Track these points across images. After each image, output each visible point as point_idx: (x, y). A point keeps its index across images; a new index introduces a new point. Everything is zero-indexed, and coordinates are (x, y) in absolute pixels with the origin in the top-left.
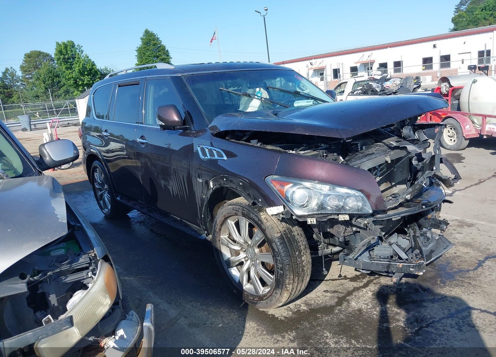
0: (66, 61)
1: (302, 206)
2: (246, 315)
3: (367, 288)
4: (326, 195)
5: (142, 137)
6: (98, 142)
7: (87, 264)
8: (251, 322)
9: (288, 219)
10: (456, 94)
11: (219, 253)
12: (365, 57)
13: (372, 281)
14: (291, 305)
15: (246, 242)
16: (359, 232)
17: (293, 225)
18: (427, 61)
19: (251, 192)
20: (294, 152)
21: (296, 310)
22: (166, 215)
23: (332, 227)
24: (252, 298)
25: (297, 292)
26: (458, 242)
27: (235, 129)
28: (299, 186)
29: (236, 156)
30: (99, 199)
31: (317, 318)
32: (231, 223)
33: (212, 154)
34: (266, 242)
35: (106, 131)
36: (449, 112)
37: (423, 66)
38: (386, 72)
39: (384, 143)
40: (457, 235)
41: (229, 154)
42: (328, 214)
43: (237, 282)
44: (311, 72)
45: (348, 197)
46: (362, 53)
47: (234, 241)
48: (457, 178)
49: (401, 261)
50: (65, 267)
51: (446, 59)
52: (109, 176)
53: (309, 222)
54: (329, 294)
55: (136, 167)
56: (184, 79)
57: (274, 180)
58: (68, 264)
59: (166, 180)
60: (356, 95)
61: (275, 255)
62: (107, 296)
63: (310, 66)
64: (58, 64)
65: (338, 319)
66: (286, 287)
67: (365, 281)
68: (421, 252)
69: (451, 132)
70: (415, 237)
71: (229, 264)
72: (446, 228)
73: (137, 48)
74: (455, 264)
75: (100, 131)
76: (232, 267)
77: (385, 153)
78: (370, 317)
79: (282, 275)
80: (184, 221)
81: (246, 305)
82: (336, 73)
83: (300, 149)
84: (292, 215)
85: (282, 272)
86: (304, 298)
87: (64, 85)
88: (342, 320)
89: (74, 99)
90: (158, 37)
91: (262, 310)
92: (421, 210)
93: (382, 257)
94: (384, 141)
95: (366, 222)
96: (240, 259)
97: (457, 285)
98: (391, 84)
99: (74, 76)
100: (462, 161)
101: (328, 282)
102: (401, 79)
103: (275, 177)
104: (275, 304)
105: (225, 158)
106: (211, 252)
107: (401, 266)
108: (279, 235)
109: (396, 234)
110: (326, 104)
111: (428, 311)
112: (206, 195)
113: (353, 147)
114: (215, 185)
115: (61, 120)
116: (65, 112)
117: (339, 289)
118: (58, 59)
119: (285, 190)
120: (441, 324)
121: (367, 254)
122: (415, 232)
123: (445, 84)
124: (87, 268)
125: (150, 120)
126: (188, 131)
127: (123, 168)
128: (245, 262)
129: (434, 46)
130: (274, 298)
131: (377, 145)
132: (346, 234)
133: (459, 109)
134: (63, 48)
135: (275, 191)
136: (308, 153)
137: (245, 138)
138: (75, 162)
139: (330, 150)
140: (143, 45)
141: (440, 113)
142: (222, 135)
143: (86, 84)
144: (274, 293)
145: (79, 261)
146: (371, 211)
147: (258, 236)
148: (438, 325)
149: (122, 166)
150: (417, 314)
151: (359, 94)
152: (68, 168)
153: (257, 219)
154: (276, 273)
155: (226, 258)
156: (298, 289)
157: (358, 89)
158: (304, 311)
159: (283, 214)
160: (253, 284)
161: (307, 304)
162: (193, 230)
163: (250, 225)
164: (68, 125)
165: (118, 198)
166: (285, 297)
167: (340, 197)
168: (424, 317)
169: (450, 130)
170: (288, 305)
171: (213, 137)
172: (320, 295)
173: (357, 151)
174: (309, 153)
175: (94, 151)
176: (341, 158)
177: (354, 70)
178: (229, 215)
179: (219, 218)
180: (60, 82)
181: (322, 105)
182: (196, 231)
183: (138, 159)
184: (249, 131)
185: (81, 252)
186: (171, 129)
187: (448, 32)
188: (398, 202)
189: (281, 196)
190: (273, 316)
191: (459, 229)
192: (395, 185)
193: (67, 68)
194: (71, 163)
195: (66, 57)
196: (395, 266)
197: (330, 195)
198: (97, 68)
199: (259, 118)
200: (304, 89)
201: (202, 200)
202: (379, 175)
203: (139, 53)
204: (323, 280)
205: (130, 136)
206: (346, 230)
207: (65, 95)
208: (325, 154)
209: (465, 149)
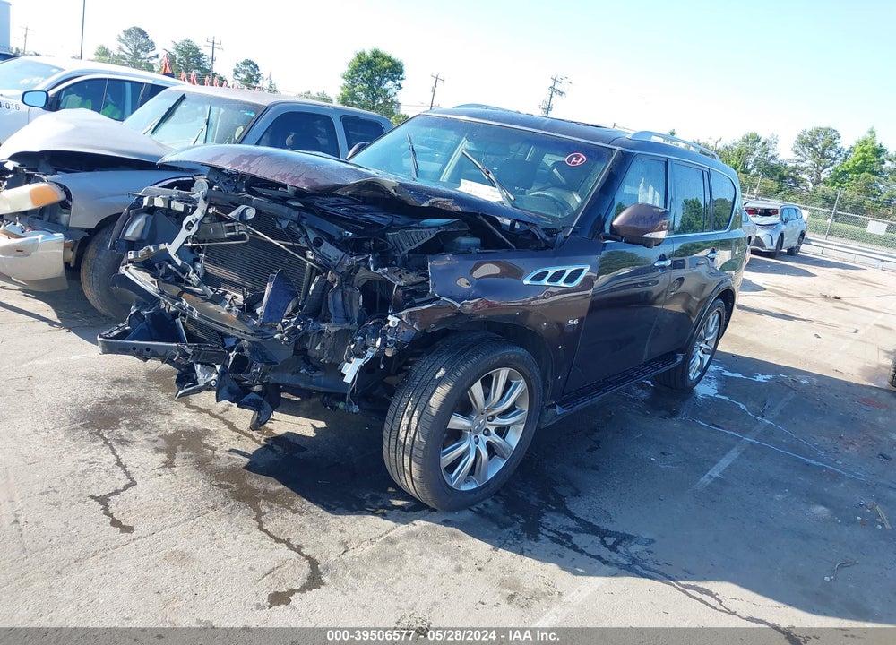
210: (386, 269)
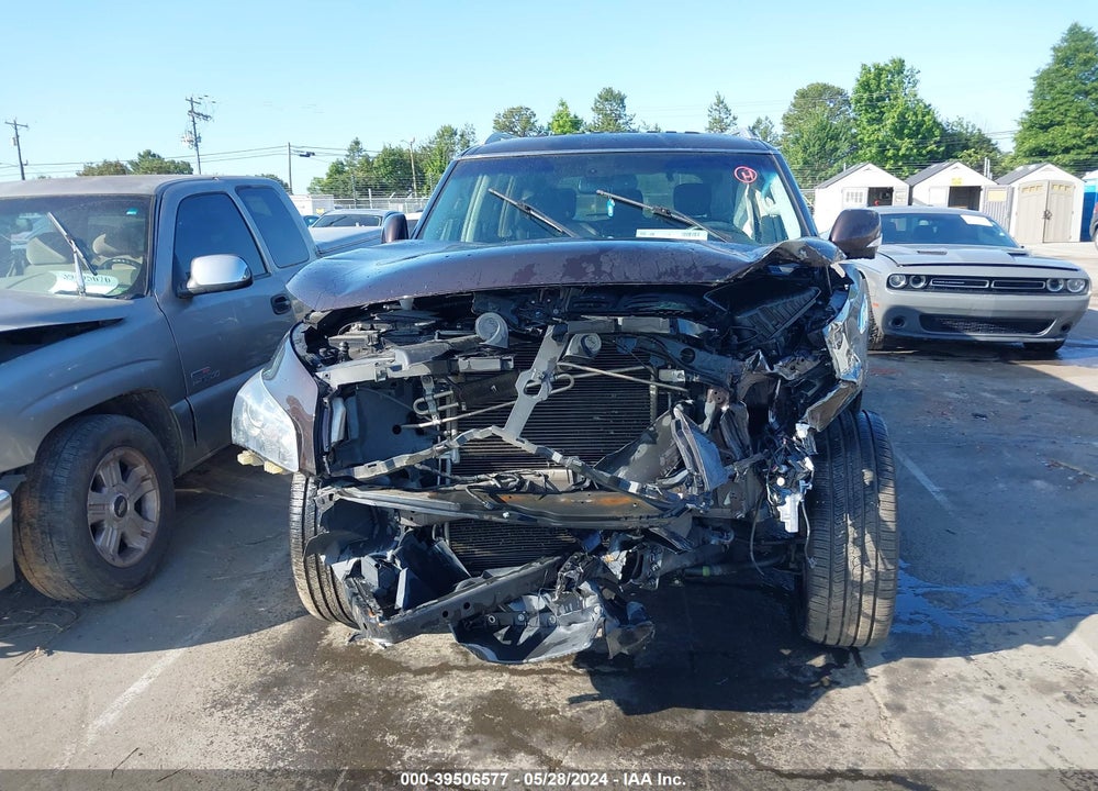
0: (872, 104)
64: (855, 111)
99: (880, 138)
193: (871, 122)
195: (875, 95)
198: (938, 120)
203: (1040, 85)
210: (781, 363)
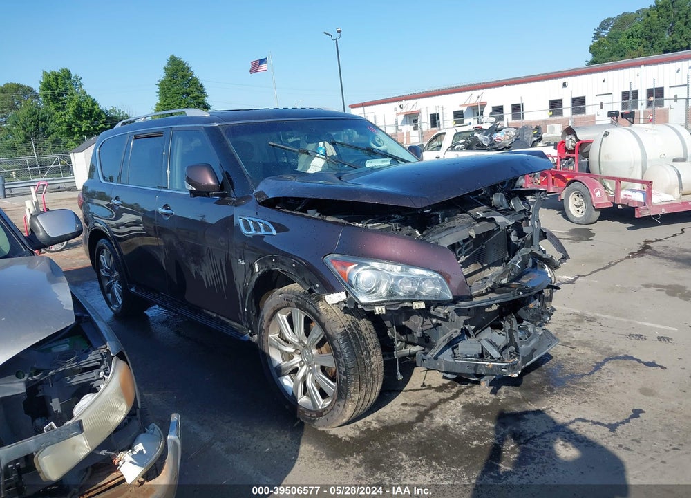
0: (56, 98)
1: (370, 292)
2: (302, 436)
3: (457, 400)
4: (397, 278)
5: (166, 207)
6: (107, 213)
7: (97, 361)
8: (307, 445)
9: (352, 308)
10: (585, 150)
11: (267, 357)
12: (473, 97)
13: (463, 390)
14: (359, 423)
15: (301, 342)
16: (440, 325)
17: (360, 318)
18: (556, 105)
19: (307, 275)
20: (361, 225)
21: (365, 428)
22: (197, 310)
23: (407, 319)
24: (309, 415)
25: (365, 404)
26: (574, 341)
27: (286, 195)
28: (364, 267)
29: (288, 230)
30: (106, 291)
31: (391, 438)
32: (282, 317)
33: (257, 228)
34: (326, 340)
35: (117, 198)
36: (576, 174)
37: (550, 111)
38: (501, 118)
39: (470, 214)
40: (574, 333)
41: (280, 228)
42: (399, 301)
43: (290, 394)
44: (401, 118)
45: (424, 280)
46: (470, 92)
47: (287, 341)
48: (565, 257)
49: (491, 360)
50: (70, 365)
51: (579, 103)
52: (120, 261)
53: (377, 311)
54: (407, 408)
55: (158, 248)
56: (221, 130)
57: (335, 260)
58: (74, 361)
59: (197, 263)
60: (457, 150)
61: (337, 357)
62: (123, 400)
63: (399, 110)
64: (44, 102)
65: (418, 437)
66: (351, 397)
67: (455, 390)
68: (517, 349)
69: (578, 201)
70: (511, 332)
71: (279, 371)
72: (550, 319)
73: (159, 81)
74: (567, 367)
75: (109, 199)
76: (284, 375)
77: (470, 225)
78: (457, 434)
79: (345, 382)
80: (222, 318)
81: (302, 425)
82: (434, 119)
83: (368, 221)
84: (357, 304)
85: (345, 378)
86: (376, 414)
87: (53, 132)
88: (423, 438)
89: (67, 152)
90: (189, 66)
91: (322, 430)
92: (517, 297)
93: (468, 355)
94: (470, 211)
95: (446, 311)
96: (294, 365)
97: (567, 393)
98: (503, 136)
99: (67, 120)
100: (591, 238)
101: (407, 393)
102: (517, 128)
103: (336, 255)
104: (336, 420)
105: (275, 233)
106: (257, 357)
107: (491, 366)
108: (342, 330)
109: (490, 328)
110: (407, 164)
111: (528, 424)
112: (250, 282)
113: (433, 218)
114: (262, 268)
115: (49, 182)
116: (55, 171)
117: (421, 401)
118: (45, 96)
119: (348, 272)
120: (542, 440)
121: (449, 351)
122: (512, 326)
123: (570, 136)
124: (97, 367)
125: (177, 184)
126: (226, 199)
127: (140, 249)
128: (299, 368)
129: (564, 85)
130: (336, 413)
131: (460, 217)
132: (425, 327)
133: (588, 170)
134: (51, 80)
135: (336, 273)
136: (377, 226)
137: (299, 208)
138: (70, 241)
139: (404, 223)
140: (167, 77)
141: (564, 175)
142: (271, 203)
143: (85, 131)
144: (336, 405)
145: (88, 359)
146: (451, 297)
147: (317, 333)
148: (539, 441)
149: (137, 246)
150: (515, 429)
151: (461, 150)
152: (61, 250)
153: (314, 311)
154: (338, 379)
155: (275, 365)
156: (367, 400)
157: (460, 142)
158: (376, 430)
159: (345, 303)
160: (310, 396)
161: (379, 421)
162: (232, 328)
163: (306, 318)
164: (59, 189)
165: (133, 290)
166: (349, 410)
167: (414, 280)
168: (523, 432)
169: (577, 198)
170: (356, 423)
171: (259, 206)
172: (395, 410)
173: (437, 223)
174: (379, 226)
175: (100, 225)
176: (417, 232)
177: (459, 115)
178: (280, 306)
179: (267, 311)
180: (47, 128)
181: (402, 165)
182: (237, 331)
183: (160, 236)
184: (303, 199)
185: (91, 347)
186: (203, 196)
187: (584, 66)
188: (486, 286)
189: (344, 281)
190: (336, 436)
191: (577, 325)
192: (488, 267)
193: (58, 109)
194: (65, 243)
195: (56, 92)
196: (483, 366)
197: (402, 277)
198: (101, 108)
199: (321, 182)
200: (380, 144)
201: (245, 288)
202: (464, 253)
203: (163, 89)
204: (402, 391)
205: (148, 206)
206: (424, 322)
207: (54, 147)
208: (398, 228)
209: (595, 222)
